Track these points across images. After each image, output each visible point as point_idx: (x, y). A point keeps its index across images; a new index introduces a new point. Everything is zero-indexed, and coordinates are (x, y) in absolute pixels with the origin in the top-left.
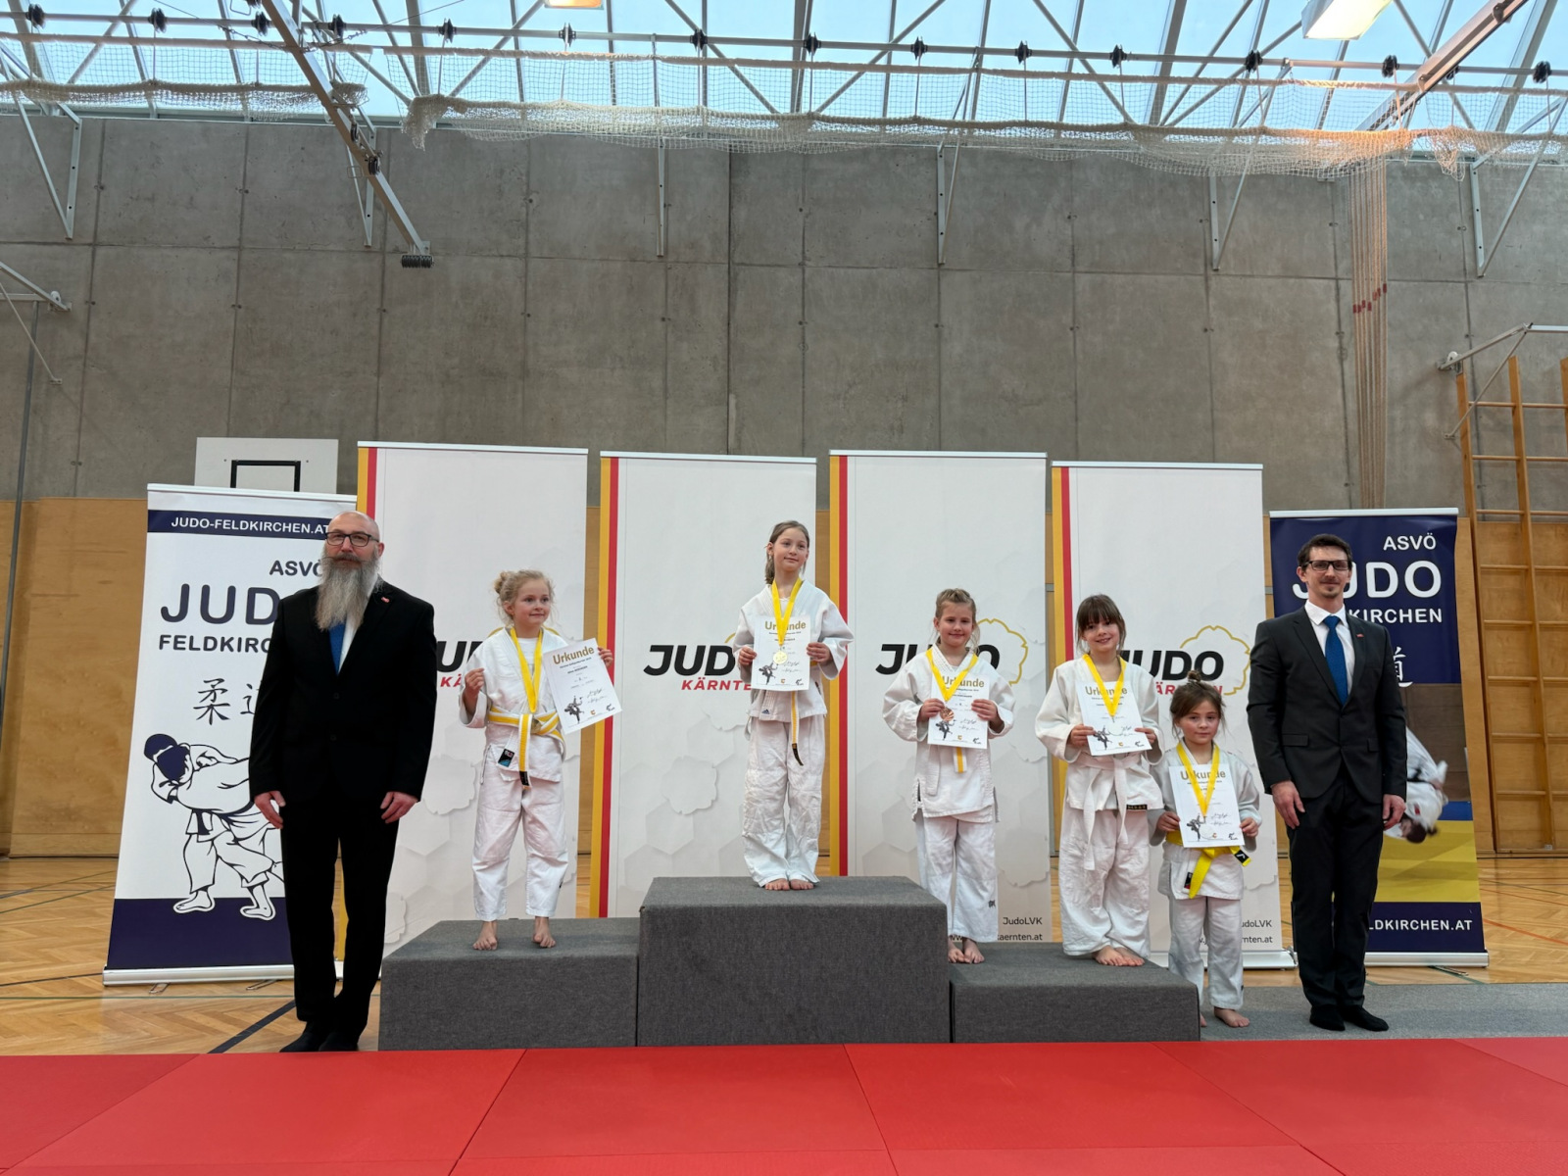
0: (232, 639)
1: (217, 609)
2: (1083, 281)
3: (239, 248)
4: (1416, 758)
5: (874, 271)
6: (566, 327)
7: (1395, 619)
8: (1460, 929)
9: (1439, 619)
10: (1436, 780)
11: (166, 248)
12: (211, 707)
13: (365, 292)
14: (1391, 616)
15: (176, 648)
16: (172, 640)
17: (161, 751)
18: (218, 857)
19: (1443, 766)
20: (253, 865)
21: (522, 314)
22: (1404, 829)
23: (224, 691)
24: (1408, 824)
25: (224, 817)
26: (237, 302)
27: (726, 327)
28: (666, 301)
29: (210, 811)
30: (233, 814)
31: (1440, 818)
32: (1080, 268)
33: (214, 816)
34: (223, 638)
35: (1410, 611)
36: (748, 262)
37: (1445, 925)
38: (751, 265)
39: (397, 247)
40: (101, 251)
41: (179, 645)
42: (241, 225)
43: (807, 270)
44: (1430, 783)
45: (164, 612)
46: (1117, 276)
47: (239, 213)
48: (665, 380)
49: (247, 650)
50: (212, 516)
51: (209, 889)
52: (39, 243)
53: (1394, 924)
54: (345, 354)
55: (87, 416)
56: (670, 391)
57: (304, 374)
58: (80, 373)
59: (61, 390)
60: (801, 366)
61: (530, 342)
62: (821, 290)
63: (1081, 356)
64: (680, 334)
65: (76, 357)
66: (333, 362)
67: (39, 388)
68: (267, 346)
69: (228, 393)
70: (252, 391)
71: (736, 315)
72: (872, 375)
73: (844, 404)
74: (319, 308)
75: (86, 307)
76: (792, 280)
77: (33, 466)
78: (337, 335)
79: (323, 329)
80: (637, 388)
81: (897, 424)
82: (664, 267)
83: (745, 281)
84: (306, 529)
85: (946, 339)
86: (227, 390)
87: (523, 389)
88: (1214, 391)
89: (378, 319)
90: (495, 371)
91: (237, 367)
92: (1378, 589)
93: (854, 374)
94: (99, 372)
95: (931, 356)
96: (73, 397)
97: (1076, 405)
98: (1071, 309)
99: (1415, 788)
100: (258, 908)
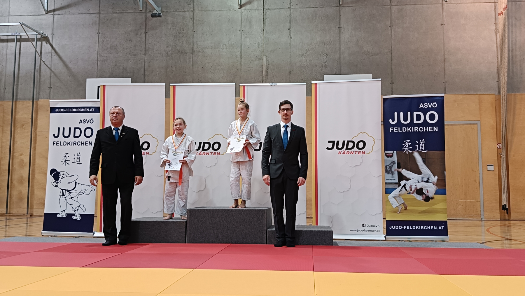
0: (70, 142)
1: (66, 134)
2: (395, 8)
3: (99, 13)
4: (428, 175)
5: (316, 8)
6: (207, 34)
7: (422, 130)
8: (440, 229)
9: (437, 130)
10: (434, 182)
11: (76, 14)
12: (65, 161)
13: (140, 26)
14: (421, 129)
15: (57, 145)
16: (56, 143)
17: (54, 173)
18: (67, 202)
19: (436, 177)
20: (76, 205)
21: (192, 31)
22: (423, 198)
23: (68, 156)
24: (424, 196)
25: (68, 191)
26: (99, 31)
27: (262, 32)
28: (241, 23)
29: (65, 190)
30: (70, 191)
31: (434, 194)
32: (393, 4)
33: (66, 191)
34: (68, 142)
35: (427, 127)
36: (270, 8)
37: (435, 228)
38: (271, 9)
39: (150, 10)
40: (56, 16)
41: (58, 144)
42: (100, 5)
43: (291, 10)
44: (432, 183)
45: (54, 135)
46: (408, 6)
47: (99, 1)
48: (241, 52)
49: (74, 145)
50: (65, 108)
51: (65, 211)
52: (37, 15)
53: (419, 227)
54: (134, 48)
55: (53, 72)
56: (243, 56)
57: (121, 55)
58: (51, 58)
59: (45, 64)
60: (289, 45)
61: (195, 41)
62: (296, 17)
63: (394, 37)
64: (246, 35)
65: (49, 53)
66: (130, 51)
67: (38, 63)
68: (109, 46)
69: (96, 63)
70: (104, 62)
71: (266, 27)
72: (315, 47)
73: (305, 58)
74: (125, 33)
75: (52, 35)
76: (286, 14)
77: (37, 89)
78: (131, 42)
79: (127, 40)
80: (231, 56)
81: (324, 64)
82: (240, 12)
83: (269, 15)
84: (88, 110)
85: (342, 33)
86: (96, 61)
87: (193, 57)
88: (445, 47)
89: (144, 36)
90: (183, 52)
91: (99, 54)
92: (417, 120)
93: (309, 47)
94: (56, 57)
95: (337, 39)
96: (48, 66)
97: (392, 55)
98: (390, 19)
99: (426, 184)
100: (76, 216)
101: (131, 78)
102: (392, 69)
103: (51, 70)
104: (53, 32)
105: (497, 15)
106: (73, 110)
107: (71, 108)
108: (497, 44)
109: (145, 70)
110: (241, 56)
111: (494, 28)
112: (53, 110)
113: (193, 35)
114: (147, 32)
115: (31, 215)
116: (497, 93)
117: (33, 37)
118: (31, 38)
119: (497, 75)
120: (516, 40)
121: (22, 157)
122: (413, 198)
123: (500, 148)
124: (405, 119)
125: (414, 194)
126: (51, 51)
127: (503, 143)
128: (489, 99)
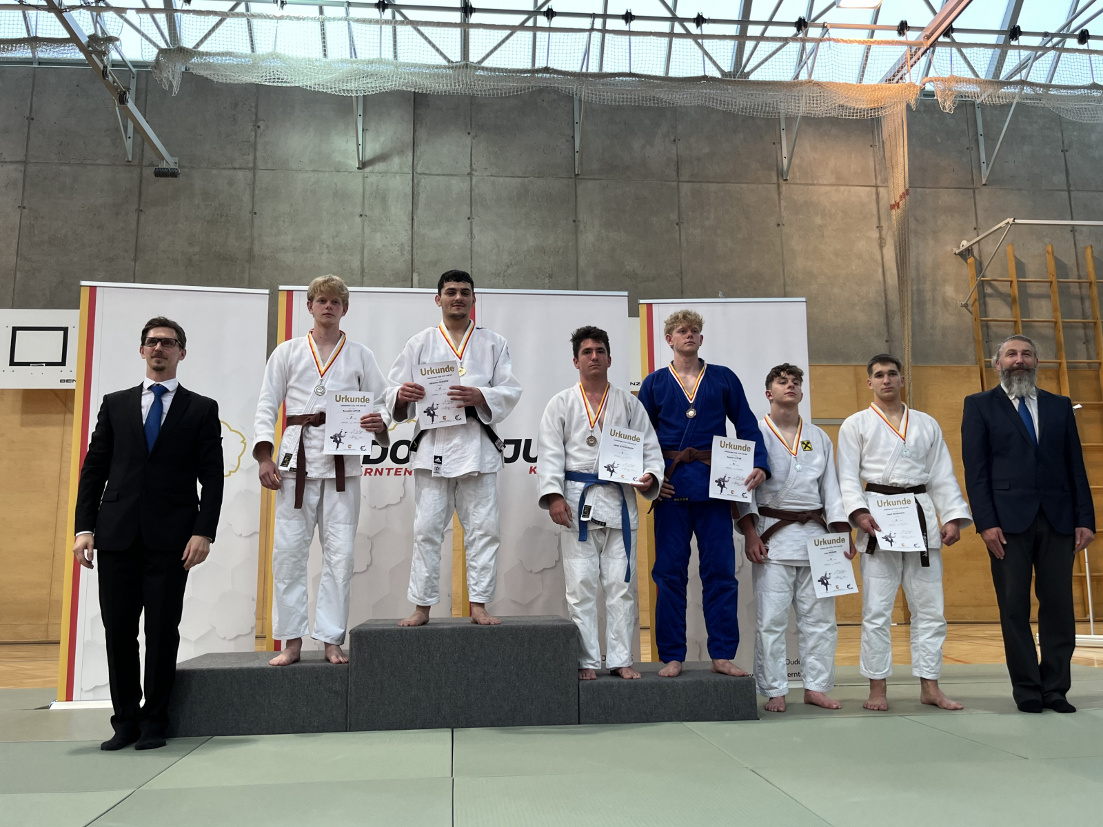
2: (686, 188)
3: (25, 162)
5: (526, 179)
6: (284, 221)
13: (127, 197)
21: (250, 212)
26: (22, 204)
27: (411, 222)
28: (364, 201)
32: (681, 179)
36: (427, 172)
38: (430, 175)
39: (152, 162)
42: (27, 144)
43: (474, 178)
46: (711, 184)
47: (26, 135)
48: (362, 262)
54: (109, 244)
56: (366, 271)
57: (76, 260)
60: (469, 252)
61: (256, 234)
62: (484, 194)
63: (685, 245)
64: (375, 227)
66: (99, 250)
68: (46, 237)
69: (13, 275)
70: (33, 274)
71: (420, 212)
72: (525, 259)
73: (504, 281)
74: (89, 209)
76: (462, 186)
79: (92, 225)
82: (362, 176)
83: (426, 187)
85: (582, 232)
86: (12, 272)
87: (250, 269)
88: (786, 270)
89: (136, 217)
90: (227, 257)
91: (21, 255)
93: (511, 258)
95: (571, 244)
97: (682, 282)
98: (677, 209)
108: (883, 266)
110: (363, 270)
111: (877, 235)
113: (252, 221)
114: (141, 211)
119: (886, 328)
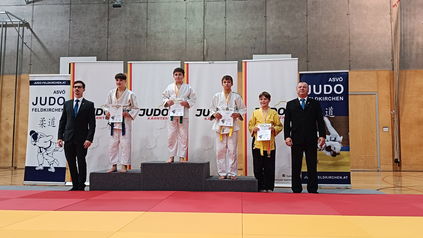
0: (46, 109)
1: (43, 102)
3: (70, 4)
4: (335, 135)
5: (246, 1)
6: (158, 22)
7: (331, 99)
8: (345, 179)
9: (342, 99)
10: (340, 141)
11: (51, 5)
12: (42, 124)
13: (104, 15)
15: (35, 111)
16: (34, 109)
17: (33, 134)
18: (44, 158)
19: (342, 137)
20: (51, 160)
21: (146, 19)
22: (331, 154)
23: (45, 120)
24: (332, 152)
25: (45, 149)
26: (70, 19)
27: (203, 20)
28: (186, 13)
29: (42, 147)
30: (47, 148)
31: (340, 151)
33: (43, 149)
34: (44, 109)
35: (335, 97)
37: (341, 178)
38: (211, 1)
39: (112, 2)
40: (35, 7)
44: (338, 142)
45: (33, 103)
49: (49, 111)
50: (42, 81)
51: (42, 164)
52: (19, 5)
53: (327, 177)
54: (99, 32)
55: (33, 52)
56: (187, 39)
57: (88, 38)
58: (31, 40)
59: (26, 45)
60: (225, 30)
61: (148, 27)
62: (231, 8)
63: (309, 24)
64: (190, 22)
65: (30, 36)
66: (96, 34)
67: (21, 45)
68: (78, 31)
69: (68, 44)
70: (75, 44)
71: (206, 16)
72: (246, 32)
73: (238, 41)
74: (91, 20)
75: (32, 22)
76: (222, 5)
77: (19, 65)
78: (97, 27)
79: (93, 26)
80: (178, 39)
81: (253, 46)
82: (186, 3)
83: (209, 6)
84: (61, 83)
85: (268, 20)
86: (68, 43)
87: (147, 40)
88: (350, 33)
89: (107, 22)
90: (139, 35)
91: (70, 37)
92: (326, 92)
93: (241, 32)
94: (35, 40)
95: (264, 26)
96: (29, 47)
97: (307, 39)
98: (306, 10)
99: (334, 143)
100: (52, 169)
101: (96, 57)
102: (307, 50)
103: (31, 50)
104: (33, 20)
105: (392, 7)
106: (48, 83)
107: (47, 81)
108: (391, 30)
109: (108, 50)
110: (186, 39)
111: (390, 17)
112: (32, 83)
113: (147, 22)
114: (109, 20)
115: (15, 168)
116: (391, 69)
117: (16, 23)
118: (14, 24)
119: (392, 55)
120: (406, 27)
121: (7, 121)
122: (324, 153)
123: (393, 113)
124: (317, 90)
125: (324, 151)
126: (31, 35)
127: (396, 110)
128: (385, 74)
